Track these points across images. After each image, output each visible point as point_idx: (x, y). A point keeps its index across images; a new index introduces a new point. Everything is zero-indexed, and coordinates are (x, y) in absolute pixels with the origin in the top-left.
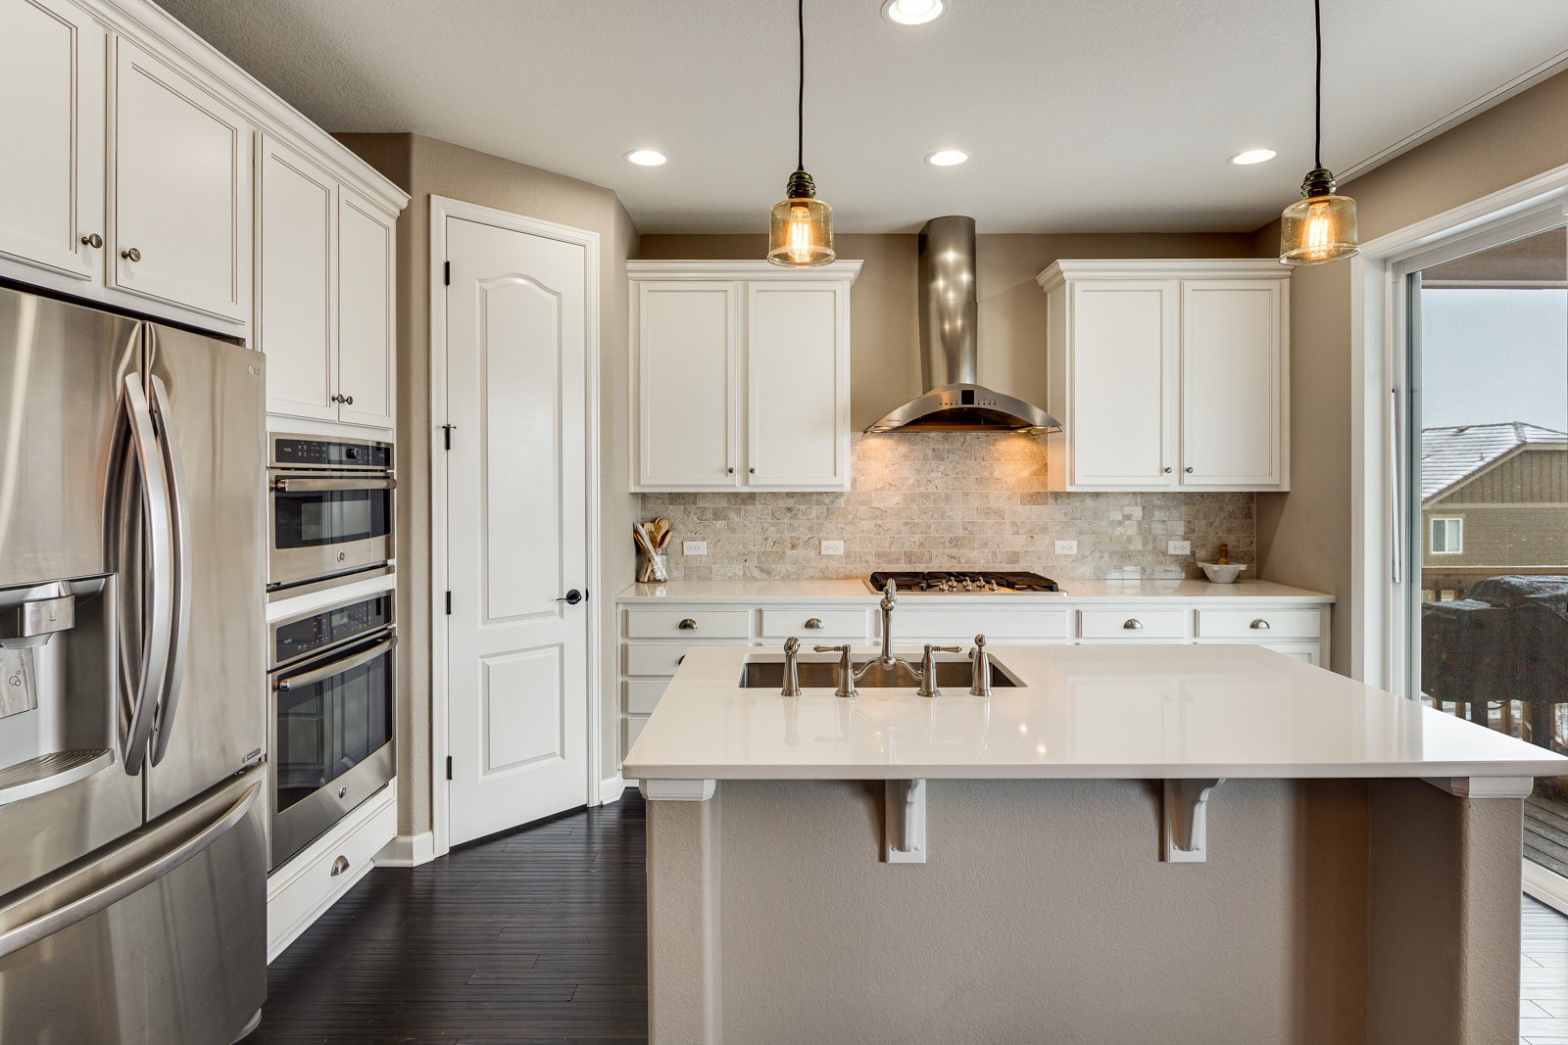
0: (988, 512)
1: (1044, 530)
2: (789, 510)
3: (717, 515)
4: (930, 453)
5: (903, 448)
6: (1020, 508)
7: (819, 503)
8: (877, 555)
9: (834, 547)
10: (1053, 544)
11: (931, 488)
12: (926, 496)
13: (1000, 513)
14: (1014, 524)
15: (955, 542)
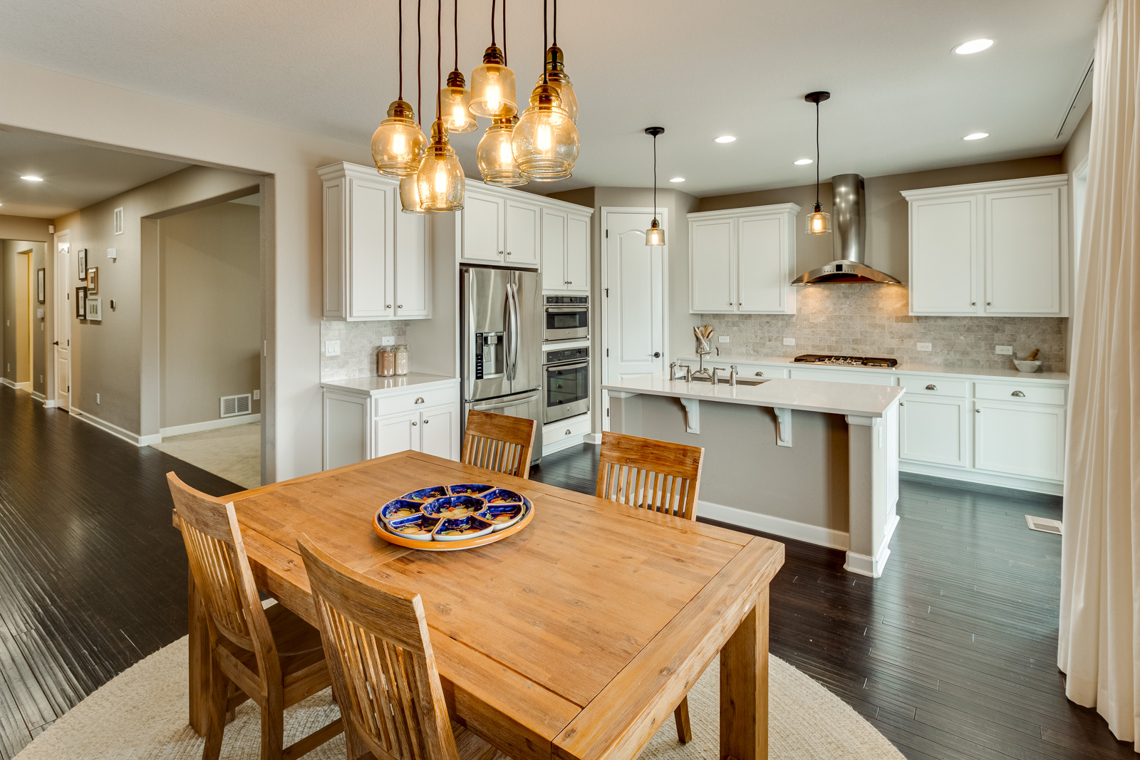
0: (874, 326)
1: (910, 336)
2: (768, 322)
3: (734, 324)
4: (841, 295)
5: (826, 292)
6: (895, 324)
7: (782, 320)
8: (813, 346)
9: (790, 341)
10: (915, 345)
11: (842, 313)
12: (839, 317)
13: (883, 327)
14: (891, 333)
15: (856, 341)
